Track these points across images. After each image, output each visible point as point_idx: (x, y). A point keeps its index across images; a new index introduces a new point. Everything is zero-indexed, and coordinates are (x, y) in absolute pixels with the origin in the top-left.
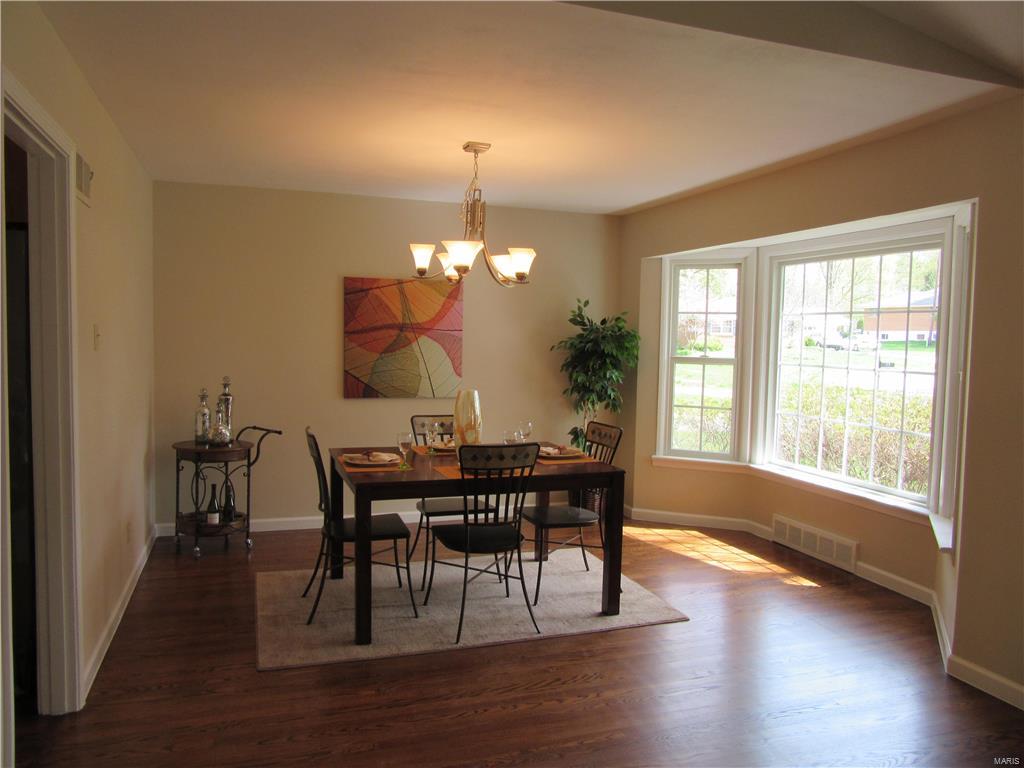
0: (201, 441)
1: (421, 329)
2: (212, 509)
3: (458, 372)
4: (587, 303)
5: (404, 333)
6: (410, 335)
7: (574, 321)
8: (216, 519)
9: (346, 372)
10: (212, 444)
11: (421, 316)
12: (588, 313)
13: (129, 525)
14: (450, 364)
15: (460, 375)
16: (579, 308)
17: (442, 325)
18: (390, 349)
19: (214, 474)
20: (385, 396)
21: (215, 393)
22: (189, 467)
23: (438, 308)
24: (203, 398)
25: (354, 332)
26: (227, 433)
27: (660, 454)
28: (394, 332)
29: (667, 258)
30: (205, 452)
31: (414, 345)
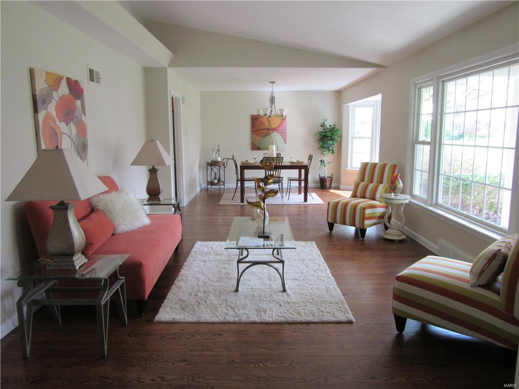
0: (212, 161)
1: (274, 130)
2: (215, 179)
3: (285, 142)
4: (326, 120)
5: (269, 131)
6: (271, 132)
7: (322, 126)
8: (216, 181)
9: (252, 143)
10: (215, 162)
11: (274, 126)
12: (326, 123)
13: (194, 179)
14: (282, 139)
15: (286, 143)
16: (324, 122)
17: (281, 128)
18: (265, 136)
19: (216, 169)
20: (263, 150)
21: (216, 148)
22: (209, 167)
23: (279, 123)
24: (213, 150)
25: (255, 131)
26: (219, 159)
27: (349, 168)
28: (266, 131)
29: (351, 104)
30: (214, 164)
31: (272, 135)
